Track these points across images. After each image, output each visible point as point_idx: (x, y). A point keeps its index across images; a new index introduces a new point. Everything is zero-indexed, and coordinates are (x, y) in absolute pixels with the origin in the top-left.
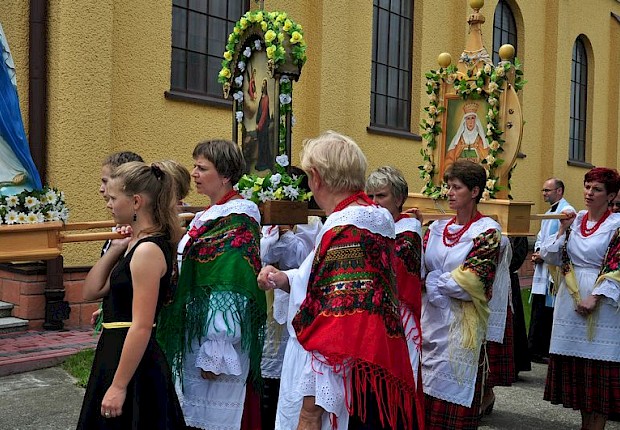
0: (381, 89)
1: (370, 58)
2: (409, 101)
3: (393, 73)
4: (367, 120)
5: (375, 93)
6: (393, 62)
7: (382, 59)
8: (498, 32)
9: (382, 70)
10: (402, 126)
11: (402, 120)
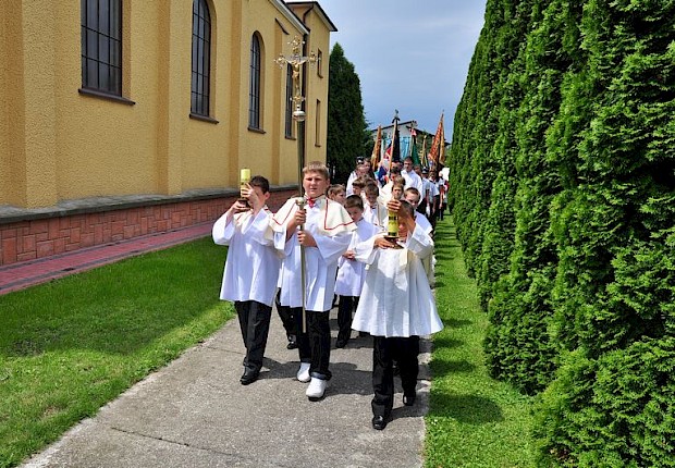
0: (92, 55)
1: (79, 22)
2: (120, 68)
3: (104, 41)
4: (78, 82)
5: (85, 57)
6: (103, 29)
7: (92, 24)
8: (196, 18)
9: (92, 35)
10: (114, 90)
11: (114, 84)
